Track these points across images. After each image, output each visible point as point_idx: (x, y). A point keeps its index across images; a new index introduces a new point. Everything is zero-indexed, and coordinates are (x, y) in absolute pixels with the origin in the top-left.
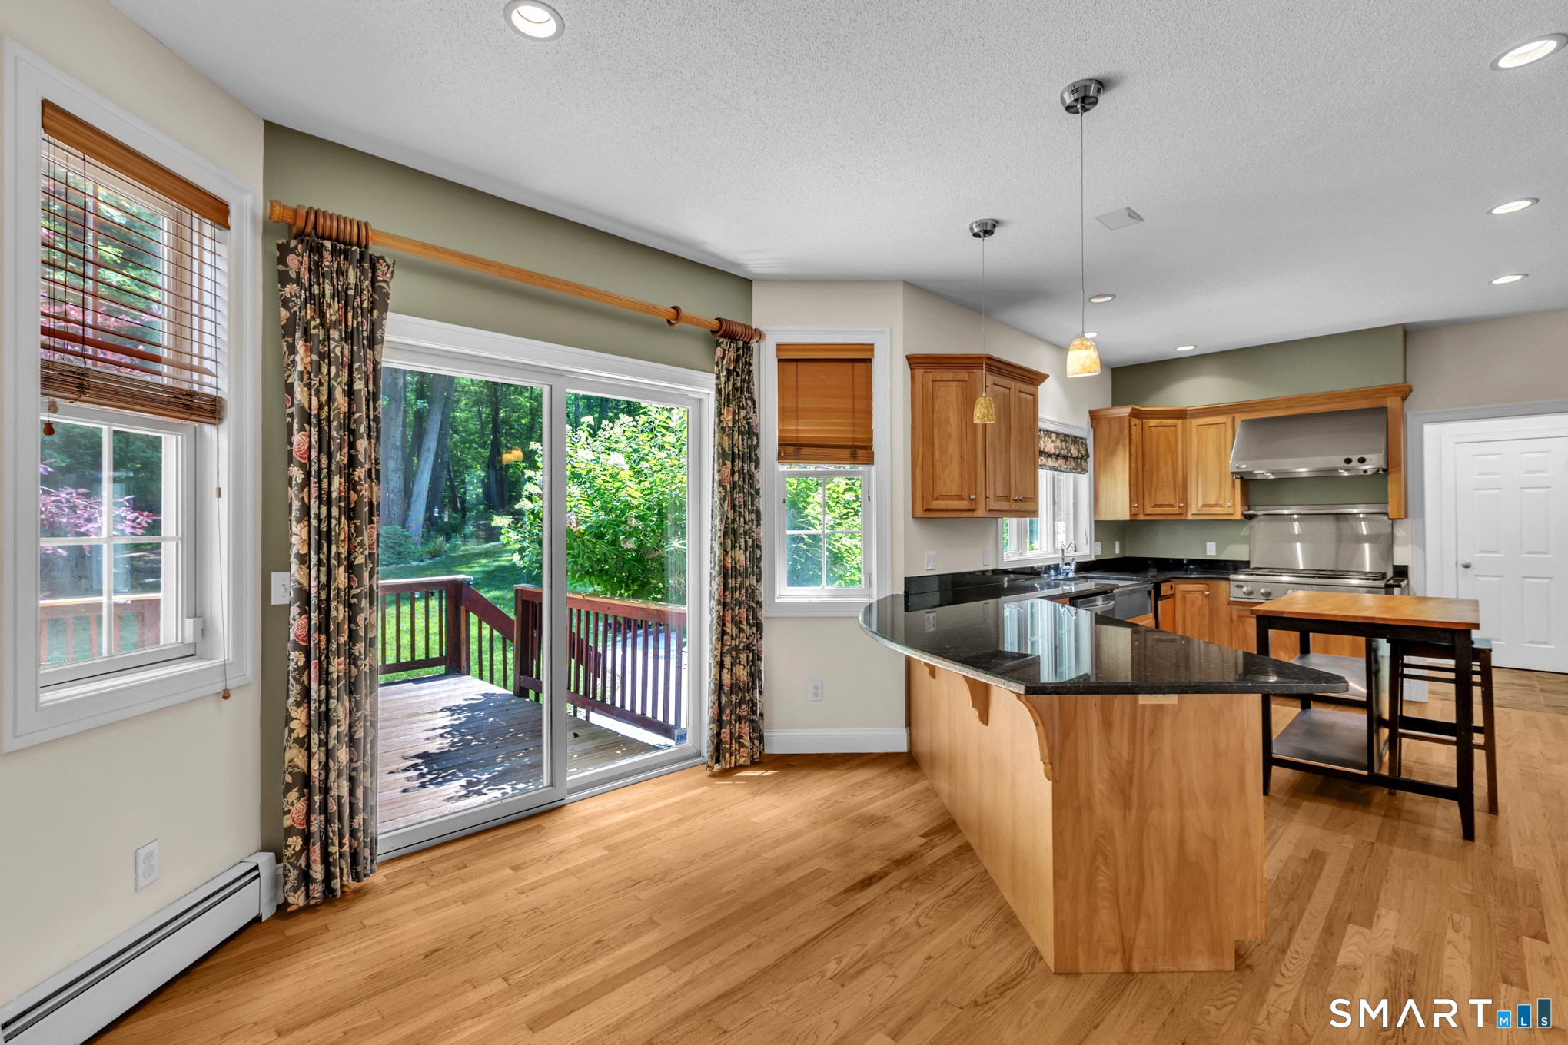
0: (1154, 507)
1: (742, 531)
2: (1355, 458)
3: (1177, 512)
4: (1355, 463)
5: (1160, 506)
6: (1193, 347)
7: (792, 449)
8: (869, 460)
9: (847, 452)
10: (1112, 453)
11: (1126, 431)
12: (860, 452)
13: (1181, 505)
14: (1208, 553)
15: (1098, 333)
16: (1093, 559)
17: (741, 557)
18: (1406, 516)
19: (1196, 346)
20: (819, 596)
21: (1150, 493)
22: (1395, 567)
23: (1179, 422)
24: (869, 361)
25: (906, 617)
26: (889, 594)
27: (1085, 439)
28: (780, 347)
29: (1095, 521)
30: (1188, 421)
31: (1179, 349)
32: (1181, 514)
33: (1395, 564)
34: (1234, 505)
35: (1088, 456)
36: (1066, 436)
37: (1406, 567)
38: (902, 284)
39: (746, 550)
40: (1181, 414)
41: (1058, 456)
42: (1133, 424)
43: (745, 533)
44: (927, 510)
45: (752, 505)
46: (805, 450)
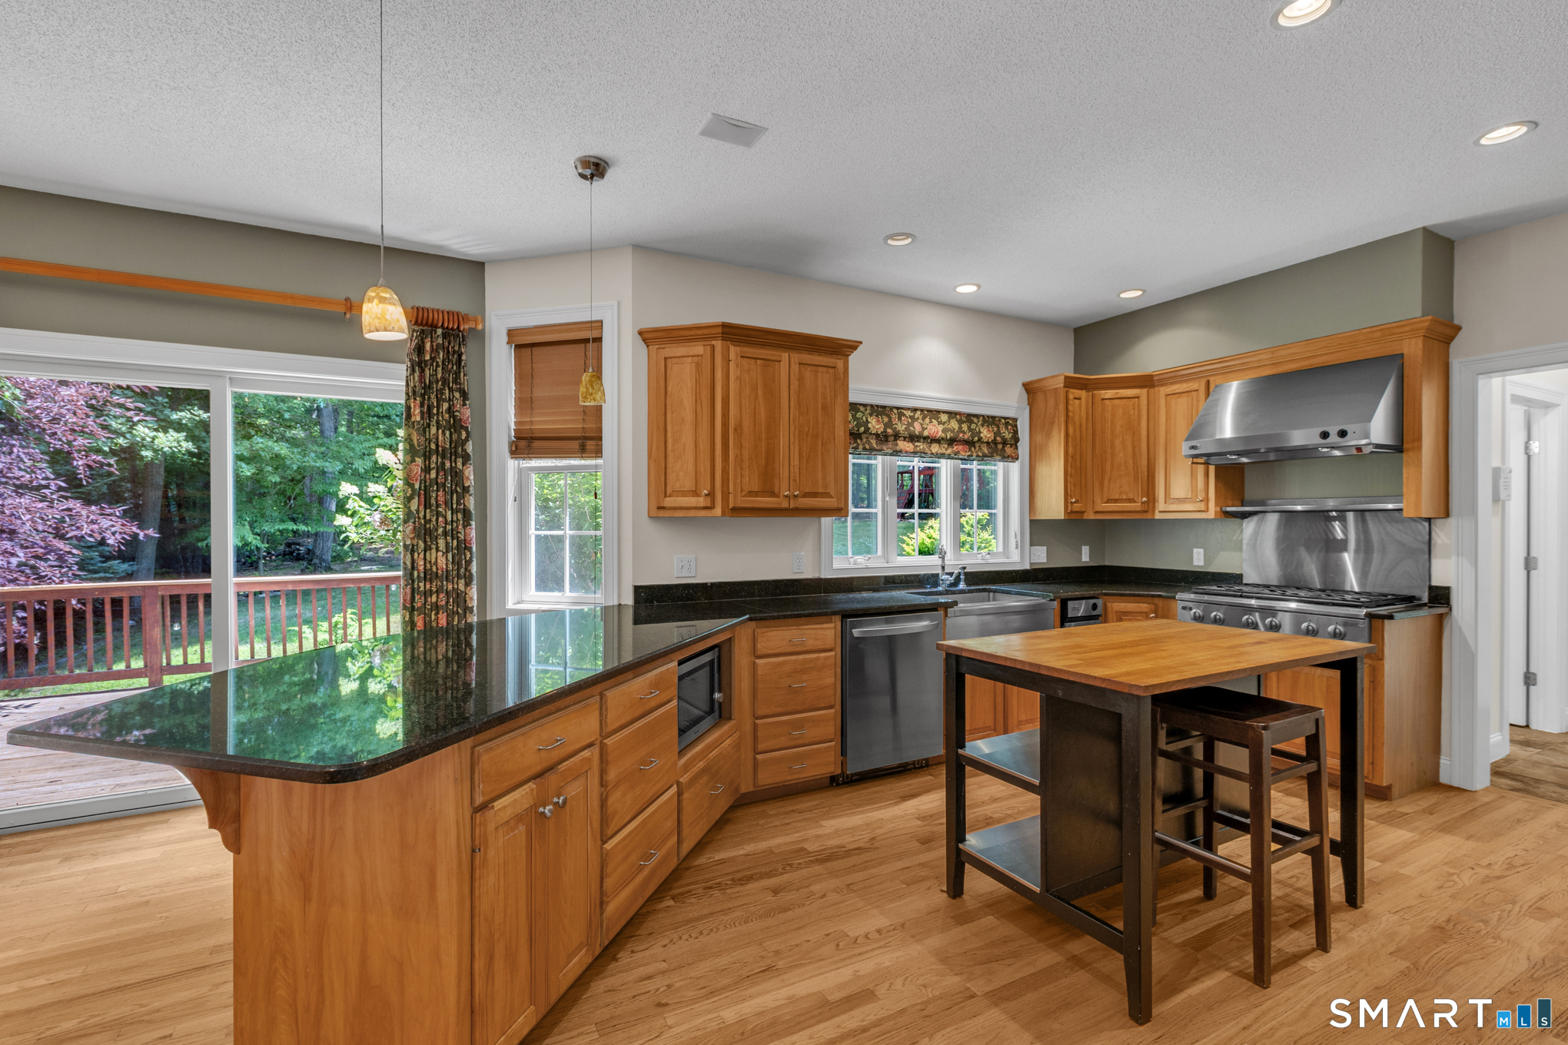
0: (1106, 502)
1: (440, 530)
2: (1333, 431)
3: (1139, 509)
4: (1334, 438)
5: (1116, 501)
6: (1140, 293)
7: (525, 444)
8: (598, 453)
9: (575, 445)
10: (1048, 435)
11: (1062, 407)
12: (590, 444)
13: (1145, 499)
14: (1196, 563)
15: (979, 286)
16: (1027, 567)
17: (442, 561)
18: (1447, 515)
19: (1144, 291)
20: (558, 603)
21: (1102, 484)
22: (1431, 588)
23: (1142, 392)
24: (598, 340)
25: (634, 630)
26: (616, 603)
27: (1015, 420)
28: (511, 333)
29: (1032, 522)
30: (1156, 389)
31: (1122, 296)
32: (1146, 512)
33: (1434, 583)
34: (1206, 500)
35: (1017, 440)
36: (969, 416)
37: (1448, 589)
38: (630, 249)
39: (447, 552)
40: (1147, 382)
41: (951, 442)
42: (1071, 397)
43: (445, 534)
44: (660, 508)
45: (458, 503)
46: (536, 444)
